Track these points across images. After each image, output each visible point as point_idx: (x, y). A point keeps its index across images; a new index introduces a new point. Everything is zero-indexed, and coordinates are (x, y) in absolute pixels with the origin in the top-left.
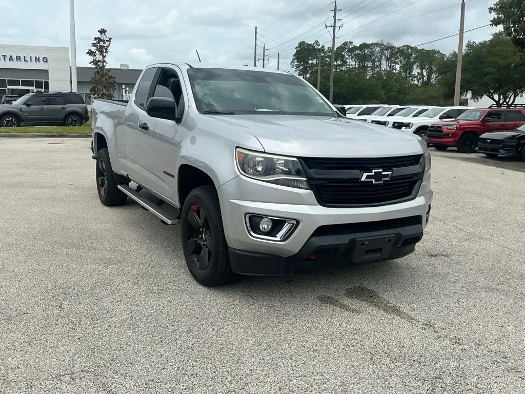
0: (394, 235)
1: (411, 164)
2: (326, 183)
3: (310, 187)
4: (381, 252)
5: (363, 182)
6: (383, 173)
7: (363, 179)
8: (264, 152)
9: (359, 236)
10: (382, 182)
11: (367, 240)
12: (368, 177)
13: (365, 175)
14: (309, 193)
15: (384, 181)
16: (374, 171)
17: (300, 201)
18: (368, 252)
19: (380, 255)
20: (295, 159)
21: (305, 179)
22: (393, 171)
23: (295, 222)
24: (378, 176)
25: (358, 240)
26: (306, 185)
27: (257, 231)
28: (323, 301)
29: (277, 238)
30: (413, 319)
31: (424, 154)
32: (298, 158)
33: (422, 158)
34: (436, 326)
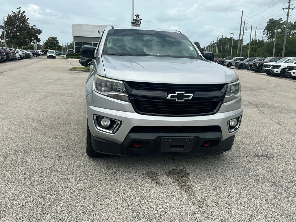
0: (193, 137)
1: (215, 90)
2: (141, 99)
3: (130, 101)
4: (184, 148)
5: (168, 100)
6: (185, 95)
7: (169, 97)
8: (105, 77)
9: (164, 135)
10: (184, 101)
11: (170, 139)
12: (172, 96)
13: (170, 95)
14: (129, 104)
15: (185, 100)
16: (177, 93)
17: (122, 109)
18: (172, 146)
19: (183, 150)
20: (121, 82)
21: (127, 95)
22: (194, 94)
23: (119, 122)
24: (180, 97)
25: (163, 138)
26: (127, 99)
27: (100, 125)
28: (148, 175)
29: (111, 132)
30: (194, 195)
31: (228, 84)
32: (123, 81)
33: (226, 86)
34: (205, 203)
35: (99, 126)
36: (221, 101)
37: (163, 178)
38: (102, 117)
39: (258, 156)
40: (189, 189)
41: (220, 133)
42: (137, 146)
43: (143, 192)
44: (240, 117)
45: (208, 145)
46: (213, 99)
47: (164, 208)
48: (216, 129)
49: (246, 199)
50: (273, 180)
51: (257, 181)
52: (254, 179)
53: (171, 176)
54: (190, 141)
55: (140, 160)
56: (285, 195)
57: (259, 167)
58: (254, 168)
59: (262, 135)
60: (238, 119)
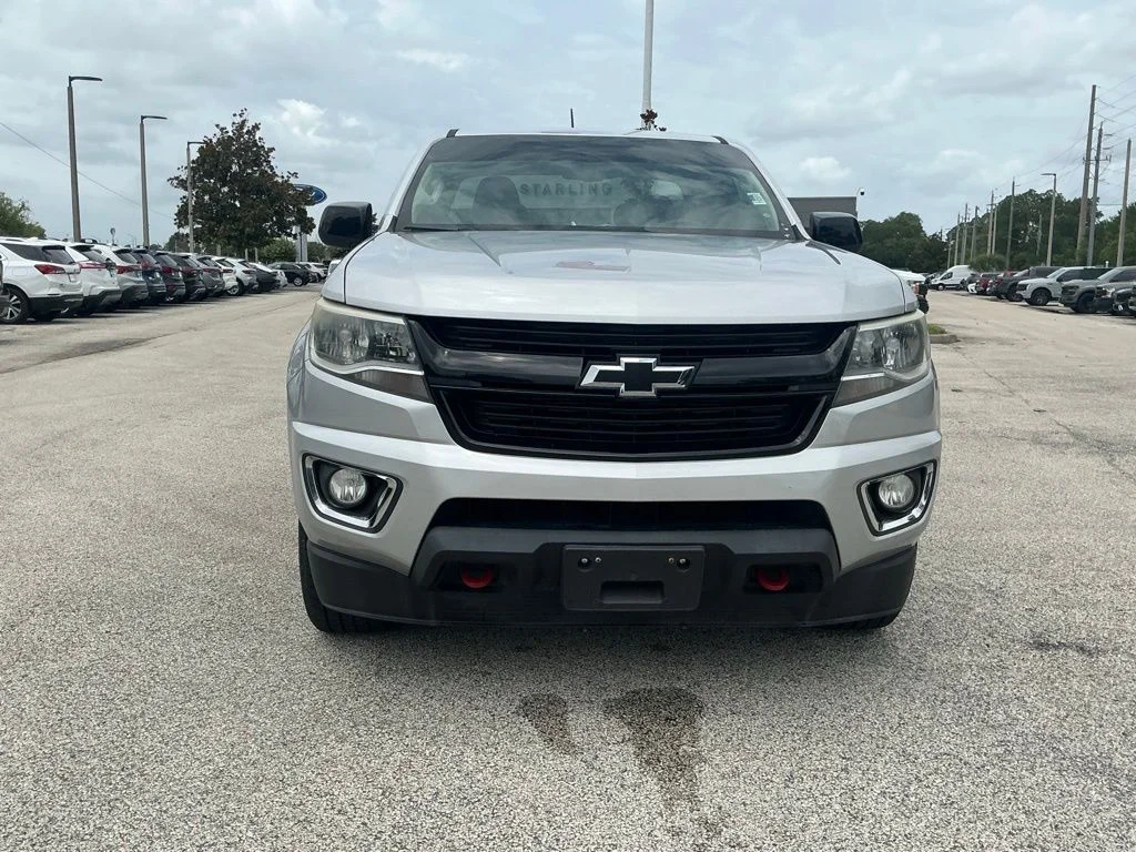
0: (700, 549)
1: (800, 352)
2: (477, 387)
3: (435, 397)
4: (663, 595)
5: (587, 390)
6: (657, 369)
7: (589, 379)
8: (344, 304)
9: (572, 539)
10: (652, 394)
11: (599, 553)
12: (602, 376)
13: (595, 370)
14: (427, 409)
15: (659, 392)
16: (624, 360)
17: (403, 429)
18: (611, 587)
19: (659, 602)
20: (400, 321)
21: (421, 373)
22: (699, 366)
23: (393, 485)
24: (638, 377)
25: (568, 548)
26: (422, 389)
27: (329, 499)
28: (527, 708)
29: (365, 523)
30: (692, 798)
31: (856, 323)
32: (408, 317)
33: (845, 334)
34: (727, 833)
35: (325, 501)
36: (823, 395)
37: (584, 723)
38: (336, 466)
39: (1042, 646)
40: (677, 771)
41: (821, 534)
42: (471, 585)
43: (479, 776)
44: (930, 469)
45: (782, 587)
46: (785, 389)
47: (540, 843)
48: (804, 514)
49: (923, 824)
50: (1074, 748)
51: (1000, 750)
52: (989, 737)
53: (622, 717)
54: (687, 564)
55: (519, 649)
56: (1115, 813)
57: (1031, 693)
58: (1009, 692)
59: (1090, 560)
60: (921, 476)
